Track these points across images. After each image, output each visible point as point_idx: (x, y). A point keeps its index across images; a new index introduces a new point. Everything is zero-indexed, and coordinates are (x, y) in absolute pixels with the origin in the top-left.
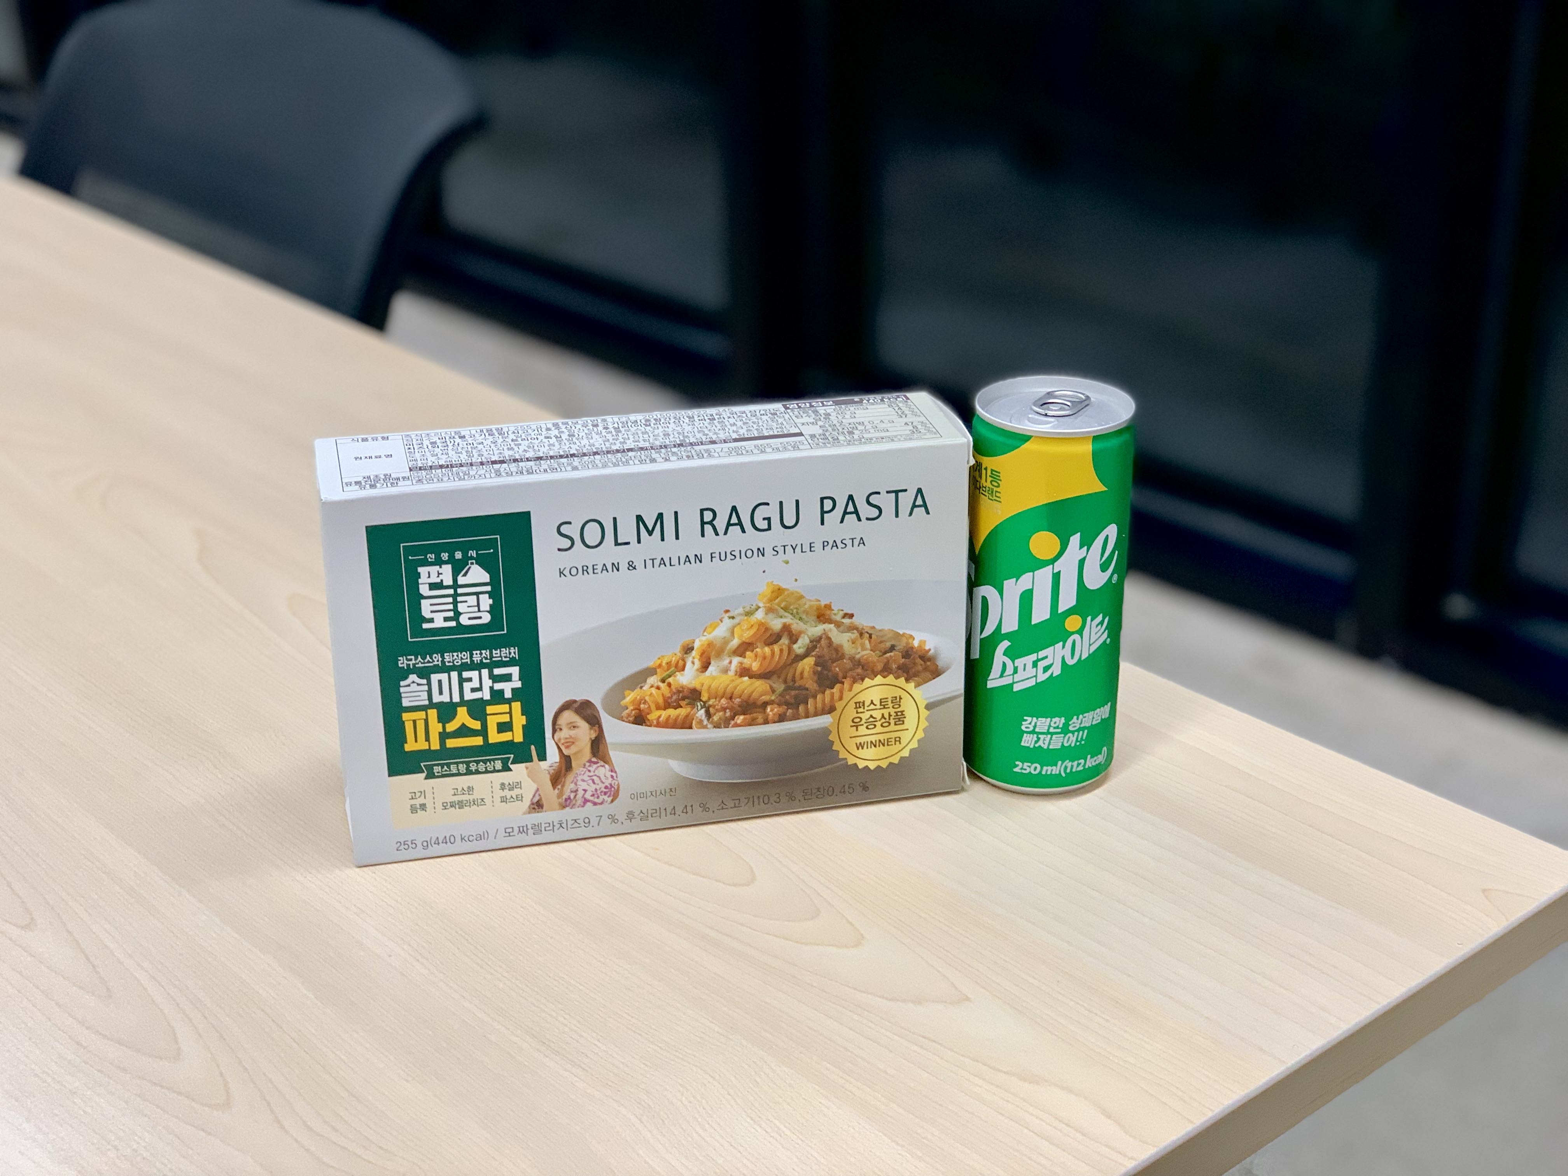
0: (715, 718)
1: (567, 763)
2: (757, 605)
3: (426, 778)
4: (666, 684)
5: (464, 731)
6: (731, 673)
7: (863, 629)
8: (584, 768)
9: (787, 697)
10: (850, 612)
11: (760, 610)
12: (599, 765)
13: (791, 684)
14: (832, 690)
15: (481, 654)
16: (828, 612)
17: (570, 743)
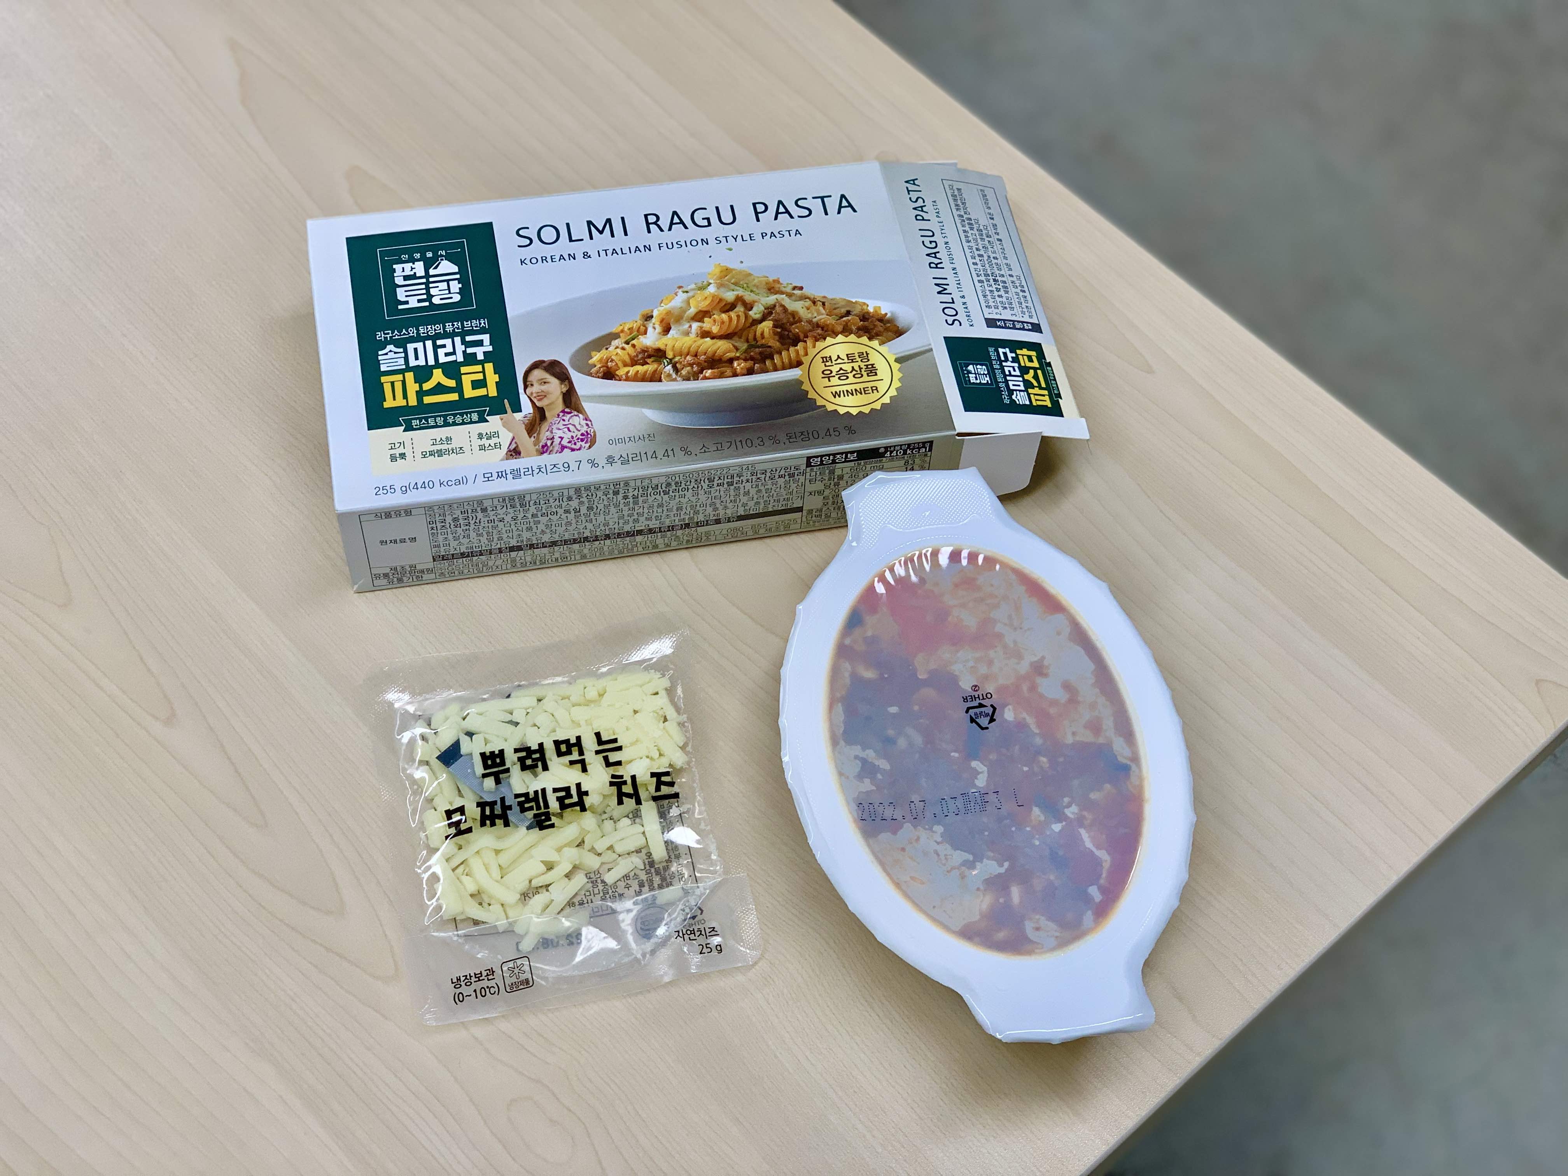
0: (684, 372)
1: (540, 414)
2: (708, 282)
3: (404, 431)
4: (630, 345)
5: (440, 389)
6: (693, 335)
7: (814, 298)
8: (558, 417)
9: (752, 354)
10: (799, 285)
11: (711, 285)
12: (572, 414)
13: (753, 343)
14: (796, 348)
15: (453, 325)
16: (777, 286)
17: (542, 396)
